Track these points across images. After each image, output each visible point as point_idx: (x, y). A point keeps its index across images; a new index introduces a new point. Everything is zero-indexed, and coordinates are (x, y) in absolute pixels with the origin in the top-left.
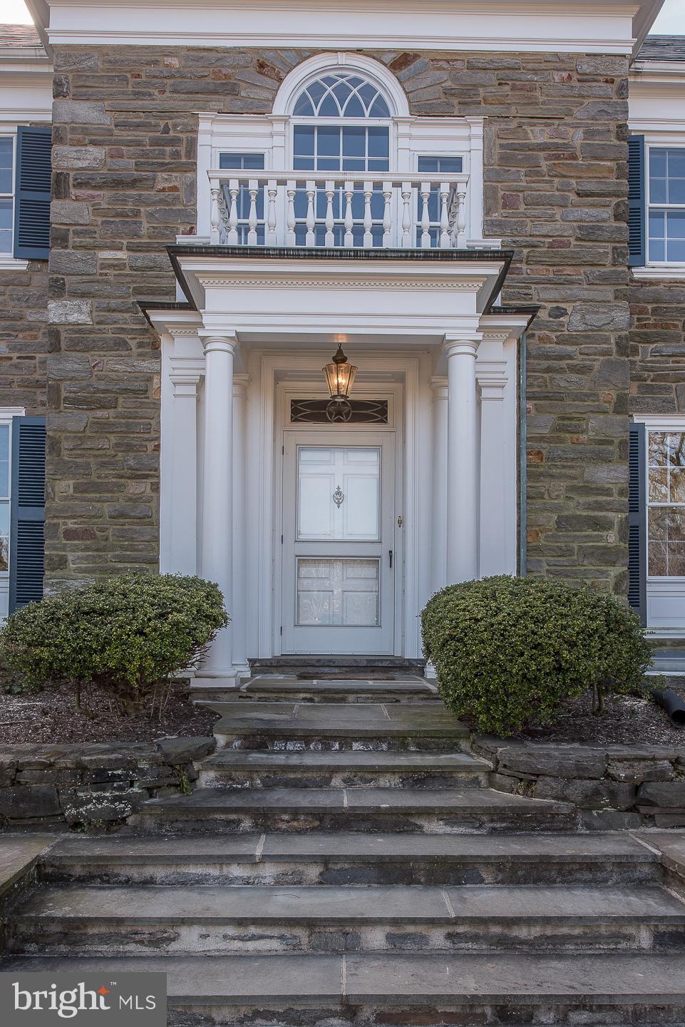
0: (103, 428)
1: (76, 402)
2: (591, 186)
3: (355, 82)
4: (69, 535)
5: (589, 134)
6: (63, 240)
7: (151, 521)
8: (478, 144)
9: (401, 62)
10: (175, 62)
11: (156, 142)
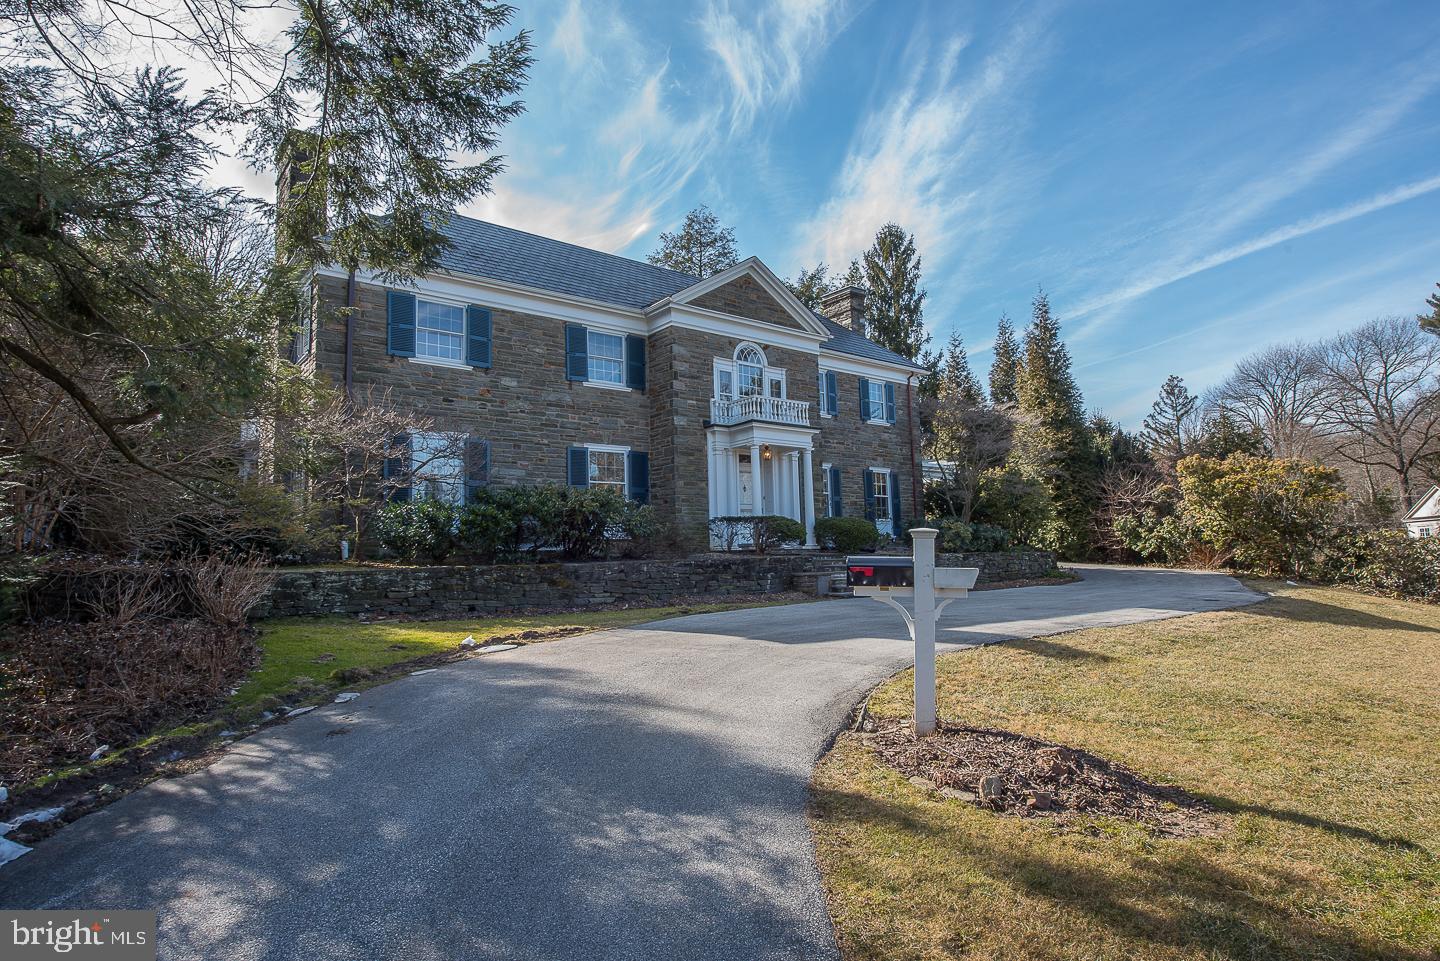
0: (691, 463)
1: (683, 454)
2: (811, 394)
3: (752, 350)
4: (683, 500)
5: (811, 378)
6: (677, 395)
7: (706, 496)
8: (784, 377)
9: (766, 348)
10: (706, 337)
11: (702, 364)
